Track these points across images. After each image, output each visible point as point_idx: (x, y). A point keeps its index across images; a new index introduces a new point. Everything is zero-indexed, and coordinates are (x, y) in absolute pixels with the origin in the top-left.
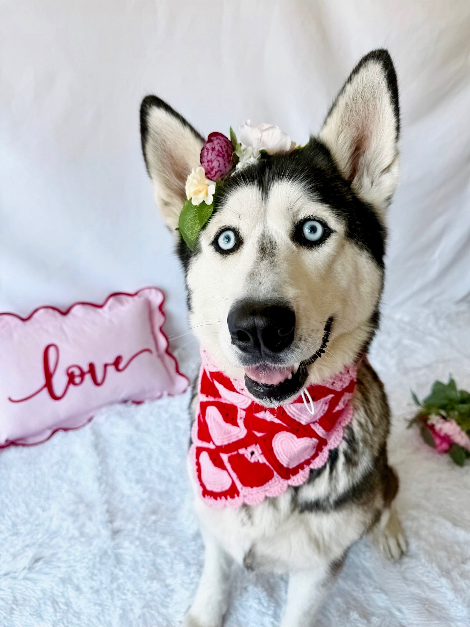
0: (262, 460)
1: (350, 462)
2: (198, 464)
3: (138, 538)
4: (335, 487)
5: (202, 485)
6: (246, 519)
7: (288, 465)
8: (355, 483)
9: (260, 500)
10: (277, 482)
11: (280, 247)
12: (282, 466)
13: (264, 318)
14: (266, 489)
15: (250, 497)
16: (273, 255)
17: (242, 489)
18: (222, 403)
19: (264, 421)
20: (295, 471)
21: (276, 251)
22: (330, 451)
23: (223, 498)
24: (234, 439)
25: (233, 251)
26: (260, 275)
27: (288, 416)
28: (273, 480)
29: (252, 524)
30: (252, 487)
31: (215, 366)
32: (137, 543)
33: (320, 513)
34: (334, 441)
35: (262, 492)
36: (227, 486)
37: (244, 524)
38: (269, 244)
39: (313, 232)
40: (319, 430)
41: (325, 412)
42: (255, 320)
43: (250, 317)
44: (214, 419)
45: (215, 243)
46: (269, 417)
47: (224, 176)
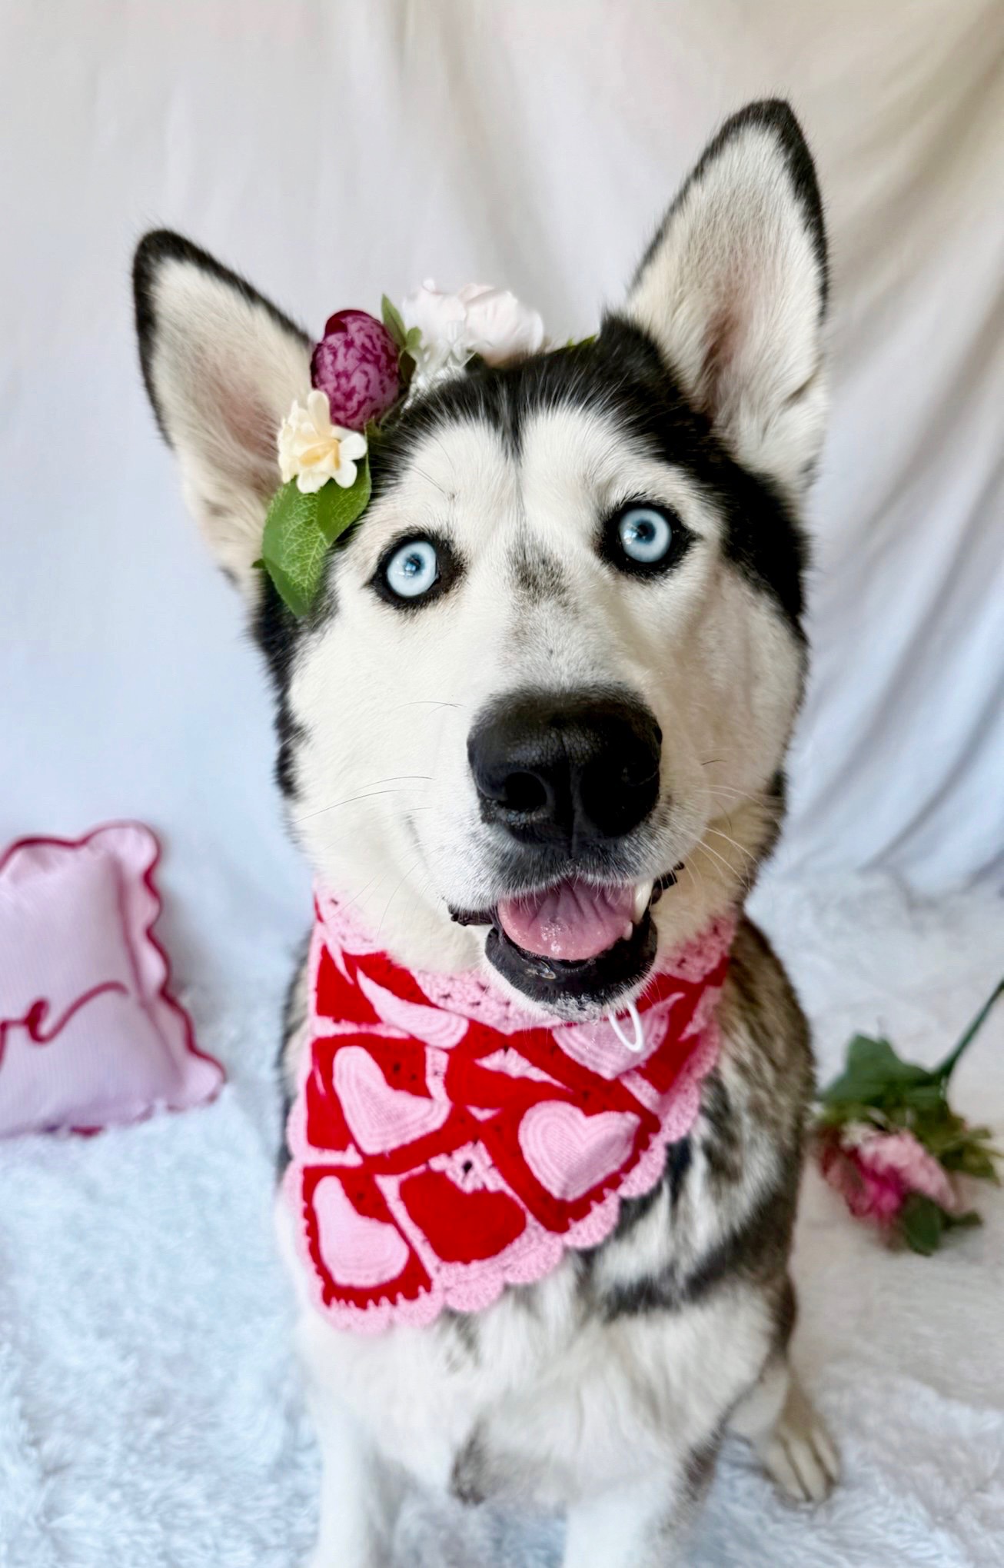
0: (495, 1182)
1: (722, 1170)
2: (310, 1214)
3: (115, 1484)
4: (686, 1240)
5: (323, 1271)
6: (459, 1350)
7: (564, 1192)
8: (737, 1227)
9: (488, 1296)
10: (535, 1241)
11: (571, 573)
12: (547, 1195)
13: (590, 733)
14: (505, 1264)
15: (461, 1289)
16: (559, 589)
17: (438, 1270)
18: (379, 1038)
19: (501, 1076)
20: (580, 1209)
21: (564, 582)
22: (669, 1148)
23: (384, 1301)
24: (415, 1134)
25: (434, 598)
26: (546, 631)
27: (568, 1058)
28: (524, 1237)
29: (477, 1361)
30: (466, 1261)
31: (365, 940)
32: (115, 1496)
33: (658, 1313)
34: (678, 1119)
35: (494, 1273)
36: (394, 1263)
37: (454, 1366)
38: (541, 566)
39: (644, 537)
40: (644, 1092)
41: (660, 1041)
42: (565, 739)
43: (548, 731)
44: (358, 1082)
45: (380, 582)
46: (517, 1064)
47: (380, 413)
